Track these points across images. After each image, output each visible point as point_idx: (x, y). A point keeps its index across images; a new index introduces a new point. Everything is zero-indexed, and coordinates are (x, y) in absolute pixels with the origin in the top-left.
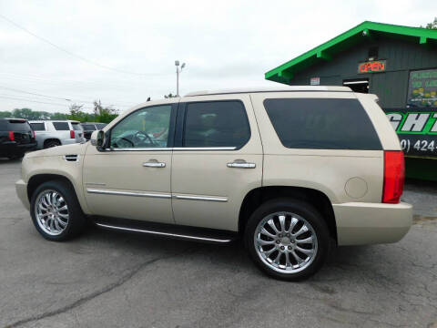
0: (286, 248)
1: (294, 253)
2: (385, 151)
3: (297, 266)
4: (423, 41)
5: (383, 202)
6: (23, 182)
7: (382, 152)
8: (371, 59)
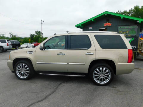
0: (102, 77)
1: (104, 78)
3: (105, 81)
4: (122, 18)
5: (128, 63)
6: (11, 61)
7: (127, 50)
8: (107, 22)
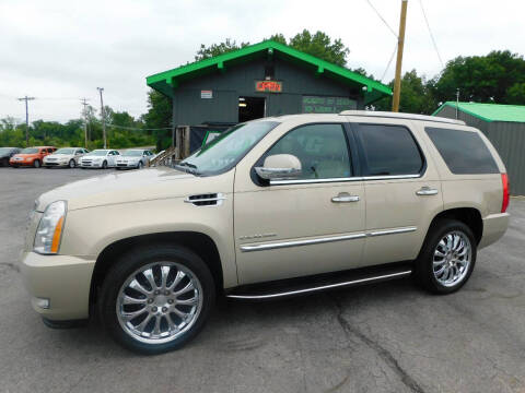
0: (450, 263)
2: (503, 174)
4: (321, 70)
5: (502, 211)
7: (499, 175)
8: (268, 78)
